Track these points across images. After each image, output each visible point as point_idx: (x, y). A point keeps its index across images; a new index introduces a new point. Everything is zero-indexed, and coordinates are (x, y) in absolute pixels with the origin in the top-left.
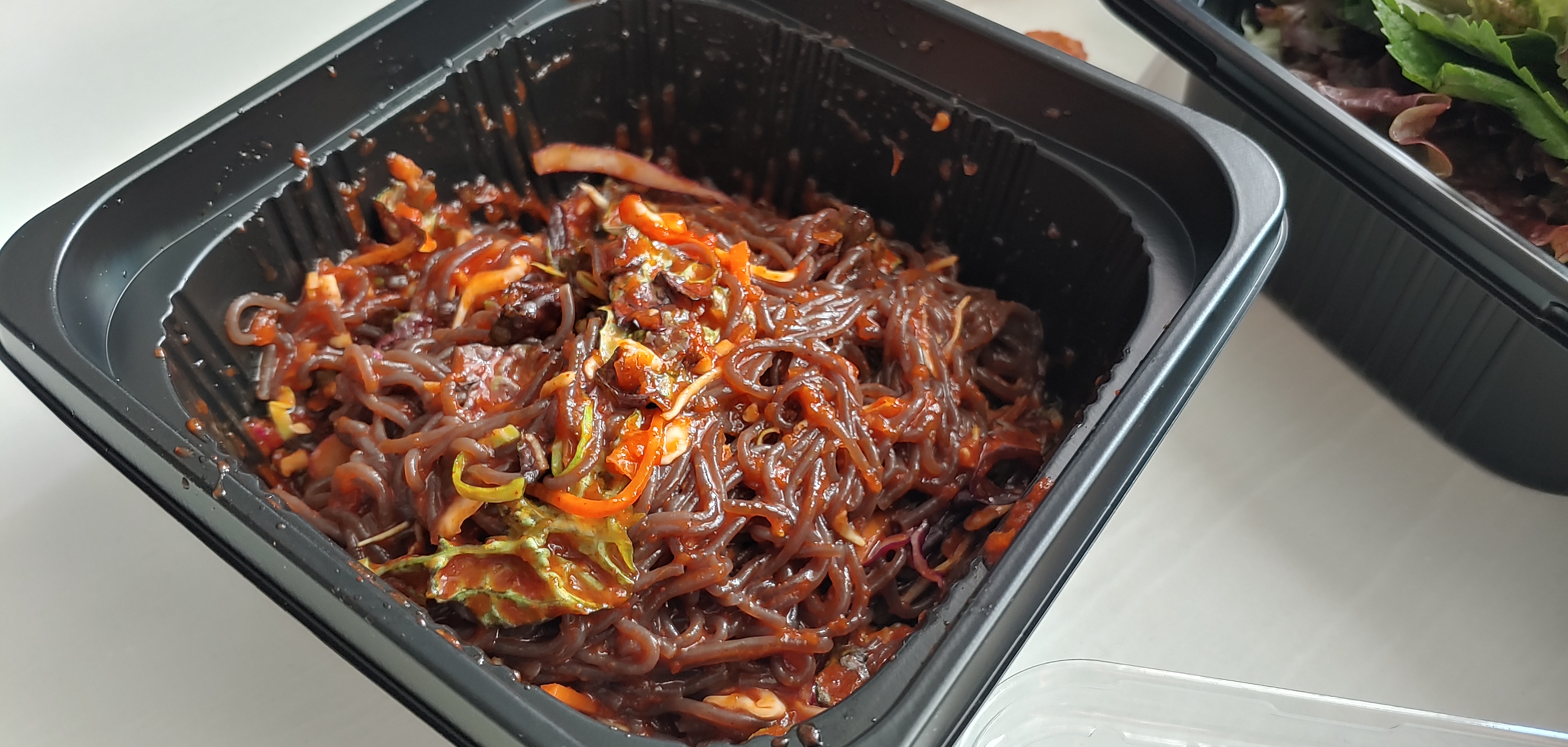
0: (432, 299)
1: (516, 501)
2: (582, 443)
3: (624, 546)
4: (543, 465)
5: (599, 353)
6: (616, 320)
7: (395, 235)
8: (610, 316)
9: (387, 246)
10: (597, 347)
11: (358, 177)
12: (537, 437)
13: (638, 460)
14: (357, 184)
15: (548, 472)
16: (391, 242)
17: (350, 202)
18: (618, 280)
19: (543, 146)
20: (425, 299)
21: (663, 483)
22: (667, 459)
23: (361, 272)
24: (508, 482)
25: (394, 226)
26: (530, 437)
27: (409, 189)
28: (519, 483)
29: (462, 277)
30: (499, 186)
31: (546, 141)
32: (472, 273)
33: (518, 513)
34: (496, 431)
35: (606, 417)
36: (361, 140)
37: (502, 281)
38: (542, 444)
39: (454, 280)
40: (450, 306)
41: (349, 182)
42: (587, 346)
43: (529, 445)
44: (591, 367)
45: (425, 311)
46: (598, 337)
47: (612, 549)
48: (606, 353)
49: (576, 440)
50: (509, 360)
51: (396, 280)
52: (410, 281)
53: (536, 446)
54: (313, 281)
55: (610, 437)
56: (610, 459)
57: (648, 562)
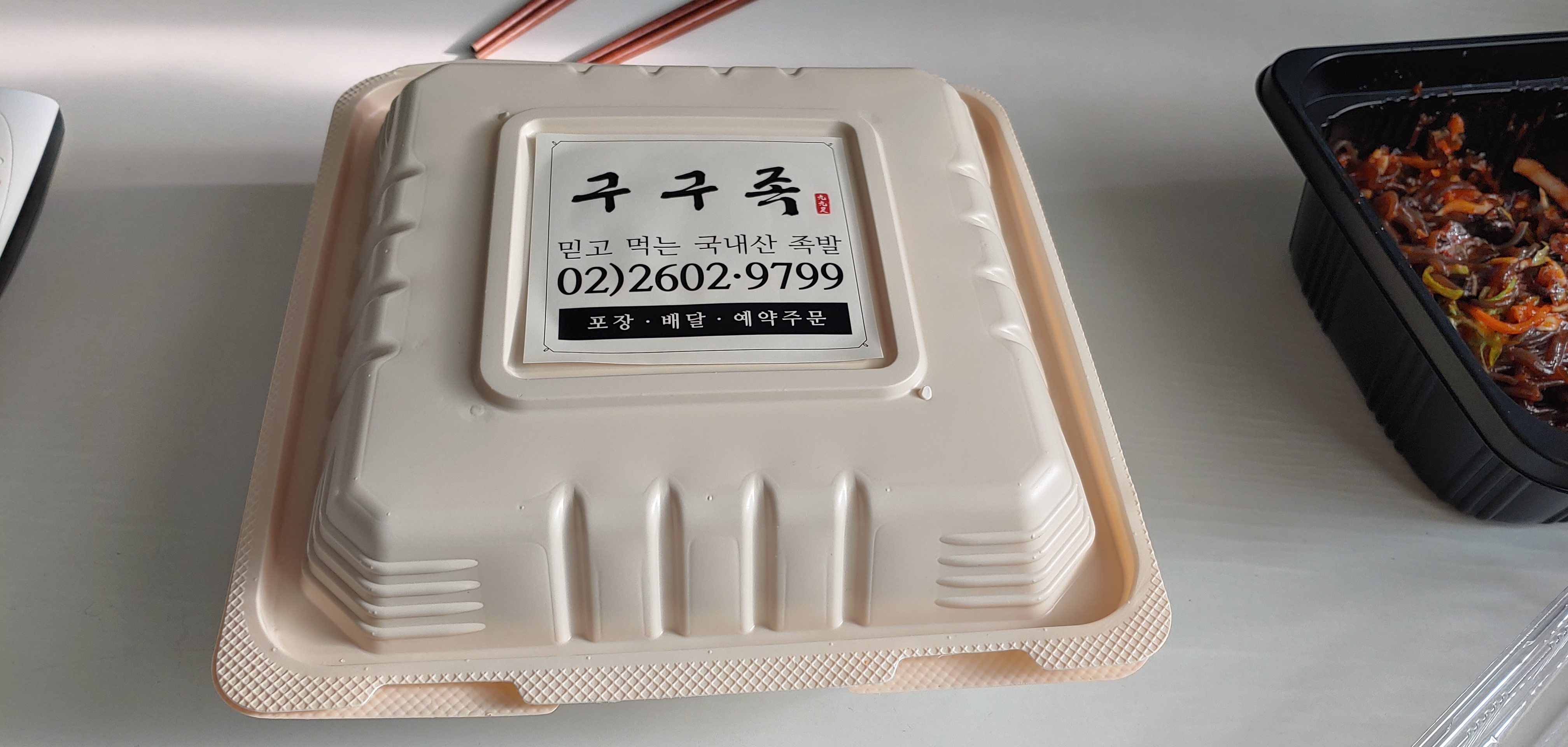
0: (1428, 199)
1: (1452, 300)
2: (1504, 292)
3: (1495, 352)
4: (1474, 293)
5: (1532, 260)
6: (1550, 251)
7: (1429, 155)
8: (1547, 247)
9: (1422, 159)
10: (1532, 257)
11: (1433, 114)
12: (1478, 279)
13: (1528, 317)
14: (1431, 118)
15: (1473, 297)
16: (1425, 158)
17: (1420, 126)
18: (1559, 235)
19: (1526, 157)
20: (1424, 197)
21: (1531, 338)
22: (1542, 328)
23: (1399, 165)
24: (1455, 289)
25: (1433, 151)
26: (1474, 277)
27: (1451, 137)
28: (1460, 292)
29: (1452, 196)
30: (1488, 165)
31: (1530, 156)
32: (1456, 198)
33: (1450, 306)
34: (1458, 265)
35: (1520, 290)
36: (1451, 97)
37: (1473, 210)
38: (1479, 284)
39: (1446, 196)
40: (1436, 207)
41: (1428, 115)
42: (1527, 254)
43: (1472, 281)
44: (1524, 265)
45: (1421, 201)
46: (1535, 253)
47: (1488, 350)
48: (1536, 261)
49: (1501, 290)
50: (1471, 243)
51: (1410, 180)
52: (1417, 185)
53: (1475, 283)
54: (1378, 154)
55: (1517, 300)
56: (1514, 307)
57: (1500, 369)
